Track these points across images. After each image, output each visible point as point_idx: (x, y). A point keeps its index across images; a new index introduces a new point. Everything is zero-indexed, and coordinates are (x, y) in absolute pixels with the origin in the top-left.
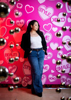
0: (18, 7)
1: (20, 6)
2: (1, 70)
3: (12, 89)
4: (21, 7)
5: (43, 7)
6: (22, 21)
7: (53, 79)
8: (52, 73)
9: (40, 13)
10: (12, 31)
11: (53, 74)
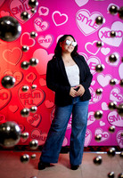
0: (41, 13)
1: (44, 11)
2: (8, 129)
3: (27, 159)
4: (46, 14)
5: (84, 13)
6: (49, 37)
7: (103, 136)
8: (102, 127)
9: (79, 22)
10: (25, 63)
11: (104, 129)
